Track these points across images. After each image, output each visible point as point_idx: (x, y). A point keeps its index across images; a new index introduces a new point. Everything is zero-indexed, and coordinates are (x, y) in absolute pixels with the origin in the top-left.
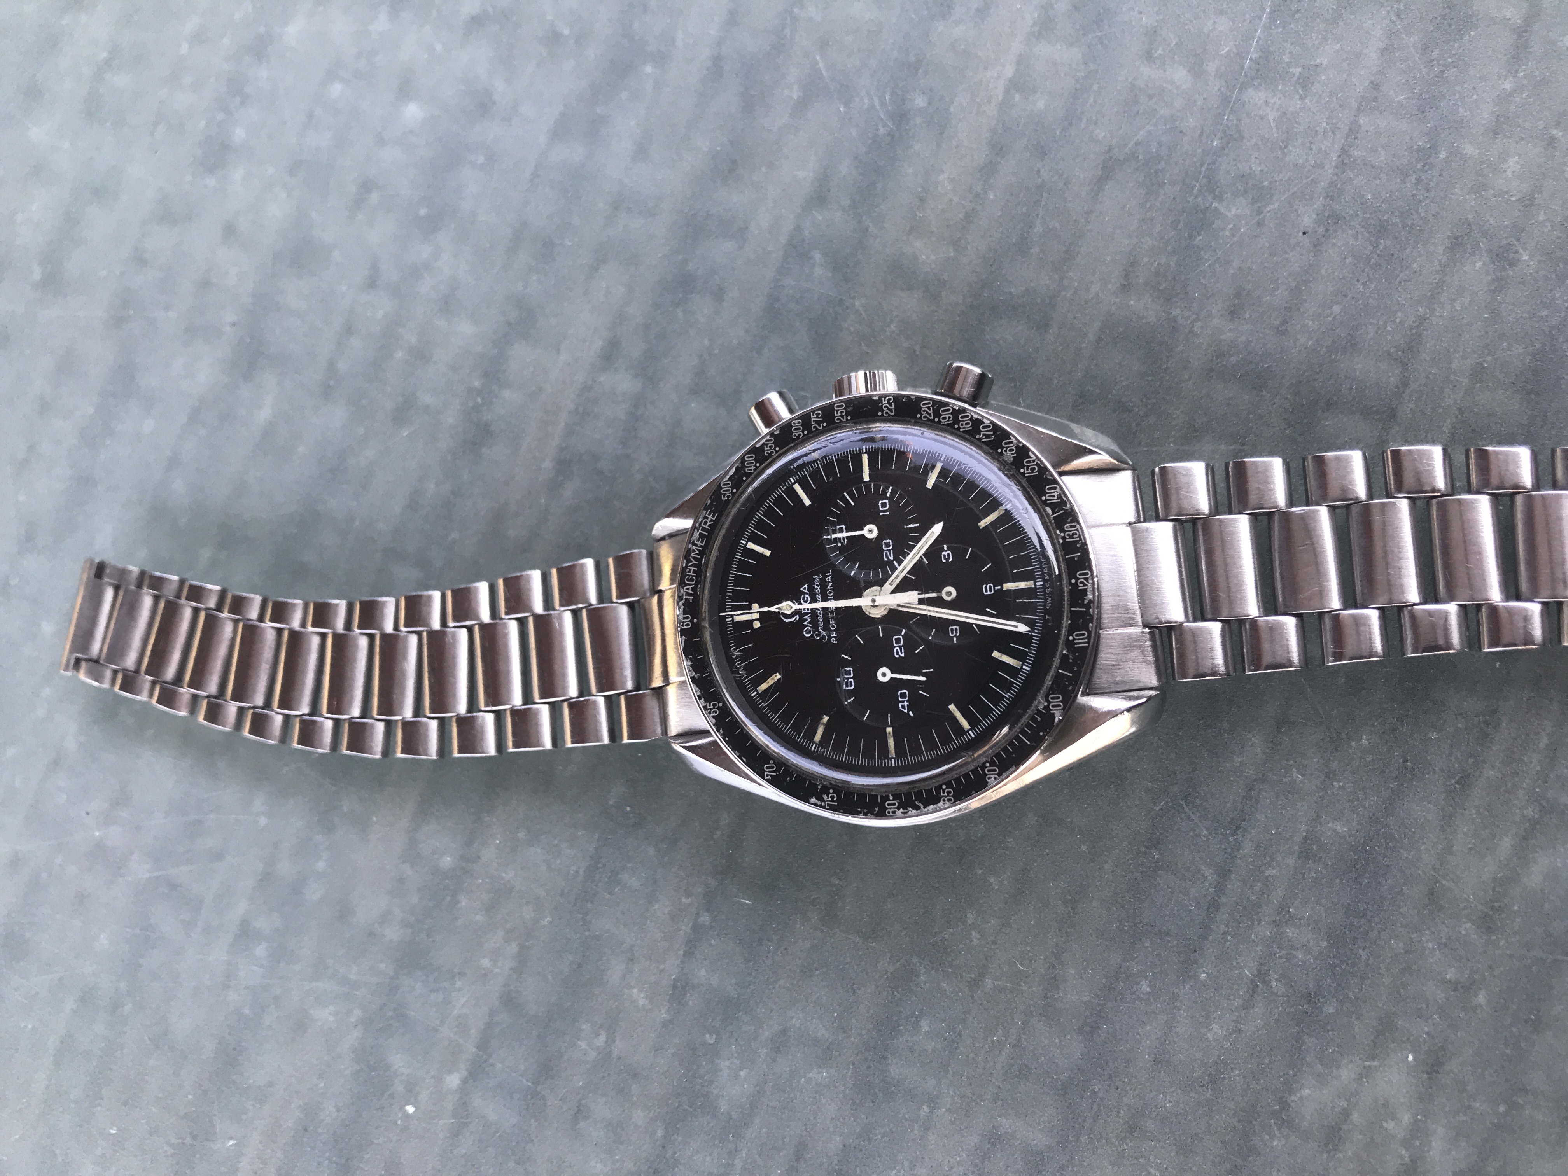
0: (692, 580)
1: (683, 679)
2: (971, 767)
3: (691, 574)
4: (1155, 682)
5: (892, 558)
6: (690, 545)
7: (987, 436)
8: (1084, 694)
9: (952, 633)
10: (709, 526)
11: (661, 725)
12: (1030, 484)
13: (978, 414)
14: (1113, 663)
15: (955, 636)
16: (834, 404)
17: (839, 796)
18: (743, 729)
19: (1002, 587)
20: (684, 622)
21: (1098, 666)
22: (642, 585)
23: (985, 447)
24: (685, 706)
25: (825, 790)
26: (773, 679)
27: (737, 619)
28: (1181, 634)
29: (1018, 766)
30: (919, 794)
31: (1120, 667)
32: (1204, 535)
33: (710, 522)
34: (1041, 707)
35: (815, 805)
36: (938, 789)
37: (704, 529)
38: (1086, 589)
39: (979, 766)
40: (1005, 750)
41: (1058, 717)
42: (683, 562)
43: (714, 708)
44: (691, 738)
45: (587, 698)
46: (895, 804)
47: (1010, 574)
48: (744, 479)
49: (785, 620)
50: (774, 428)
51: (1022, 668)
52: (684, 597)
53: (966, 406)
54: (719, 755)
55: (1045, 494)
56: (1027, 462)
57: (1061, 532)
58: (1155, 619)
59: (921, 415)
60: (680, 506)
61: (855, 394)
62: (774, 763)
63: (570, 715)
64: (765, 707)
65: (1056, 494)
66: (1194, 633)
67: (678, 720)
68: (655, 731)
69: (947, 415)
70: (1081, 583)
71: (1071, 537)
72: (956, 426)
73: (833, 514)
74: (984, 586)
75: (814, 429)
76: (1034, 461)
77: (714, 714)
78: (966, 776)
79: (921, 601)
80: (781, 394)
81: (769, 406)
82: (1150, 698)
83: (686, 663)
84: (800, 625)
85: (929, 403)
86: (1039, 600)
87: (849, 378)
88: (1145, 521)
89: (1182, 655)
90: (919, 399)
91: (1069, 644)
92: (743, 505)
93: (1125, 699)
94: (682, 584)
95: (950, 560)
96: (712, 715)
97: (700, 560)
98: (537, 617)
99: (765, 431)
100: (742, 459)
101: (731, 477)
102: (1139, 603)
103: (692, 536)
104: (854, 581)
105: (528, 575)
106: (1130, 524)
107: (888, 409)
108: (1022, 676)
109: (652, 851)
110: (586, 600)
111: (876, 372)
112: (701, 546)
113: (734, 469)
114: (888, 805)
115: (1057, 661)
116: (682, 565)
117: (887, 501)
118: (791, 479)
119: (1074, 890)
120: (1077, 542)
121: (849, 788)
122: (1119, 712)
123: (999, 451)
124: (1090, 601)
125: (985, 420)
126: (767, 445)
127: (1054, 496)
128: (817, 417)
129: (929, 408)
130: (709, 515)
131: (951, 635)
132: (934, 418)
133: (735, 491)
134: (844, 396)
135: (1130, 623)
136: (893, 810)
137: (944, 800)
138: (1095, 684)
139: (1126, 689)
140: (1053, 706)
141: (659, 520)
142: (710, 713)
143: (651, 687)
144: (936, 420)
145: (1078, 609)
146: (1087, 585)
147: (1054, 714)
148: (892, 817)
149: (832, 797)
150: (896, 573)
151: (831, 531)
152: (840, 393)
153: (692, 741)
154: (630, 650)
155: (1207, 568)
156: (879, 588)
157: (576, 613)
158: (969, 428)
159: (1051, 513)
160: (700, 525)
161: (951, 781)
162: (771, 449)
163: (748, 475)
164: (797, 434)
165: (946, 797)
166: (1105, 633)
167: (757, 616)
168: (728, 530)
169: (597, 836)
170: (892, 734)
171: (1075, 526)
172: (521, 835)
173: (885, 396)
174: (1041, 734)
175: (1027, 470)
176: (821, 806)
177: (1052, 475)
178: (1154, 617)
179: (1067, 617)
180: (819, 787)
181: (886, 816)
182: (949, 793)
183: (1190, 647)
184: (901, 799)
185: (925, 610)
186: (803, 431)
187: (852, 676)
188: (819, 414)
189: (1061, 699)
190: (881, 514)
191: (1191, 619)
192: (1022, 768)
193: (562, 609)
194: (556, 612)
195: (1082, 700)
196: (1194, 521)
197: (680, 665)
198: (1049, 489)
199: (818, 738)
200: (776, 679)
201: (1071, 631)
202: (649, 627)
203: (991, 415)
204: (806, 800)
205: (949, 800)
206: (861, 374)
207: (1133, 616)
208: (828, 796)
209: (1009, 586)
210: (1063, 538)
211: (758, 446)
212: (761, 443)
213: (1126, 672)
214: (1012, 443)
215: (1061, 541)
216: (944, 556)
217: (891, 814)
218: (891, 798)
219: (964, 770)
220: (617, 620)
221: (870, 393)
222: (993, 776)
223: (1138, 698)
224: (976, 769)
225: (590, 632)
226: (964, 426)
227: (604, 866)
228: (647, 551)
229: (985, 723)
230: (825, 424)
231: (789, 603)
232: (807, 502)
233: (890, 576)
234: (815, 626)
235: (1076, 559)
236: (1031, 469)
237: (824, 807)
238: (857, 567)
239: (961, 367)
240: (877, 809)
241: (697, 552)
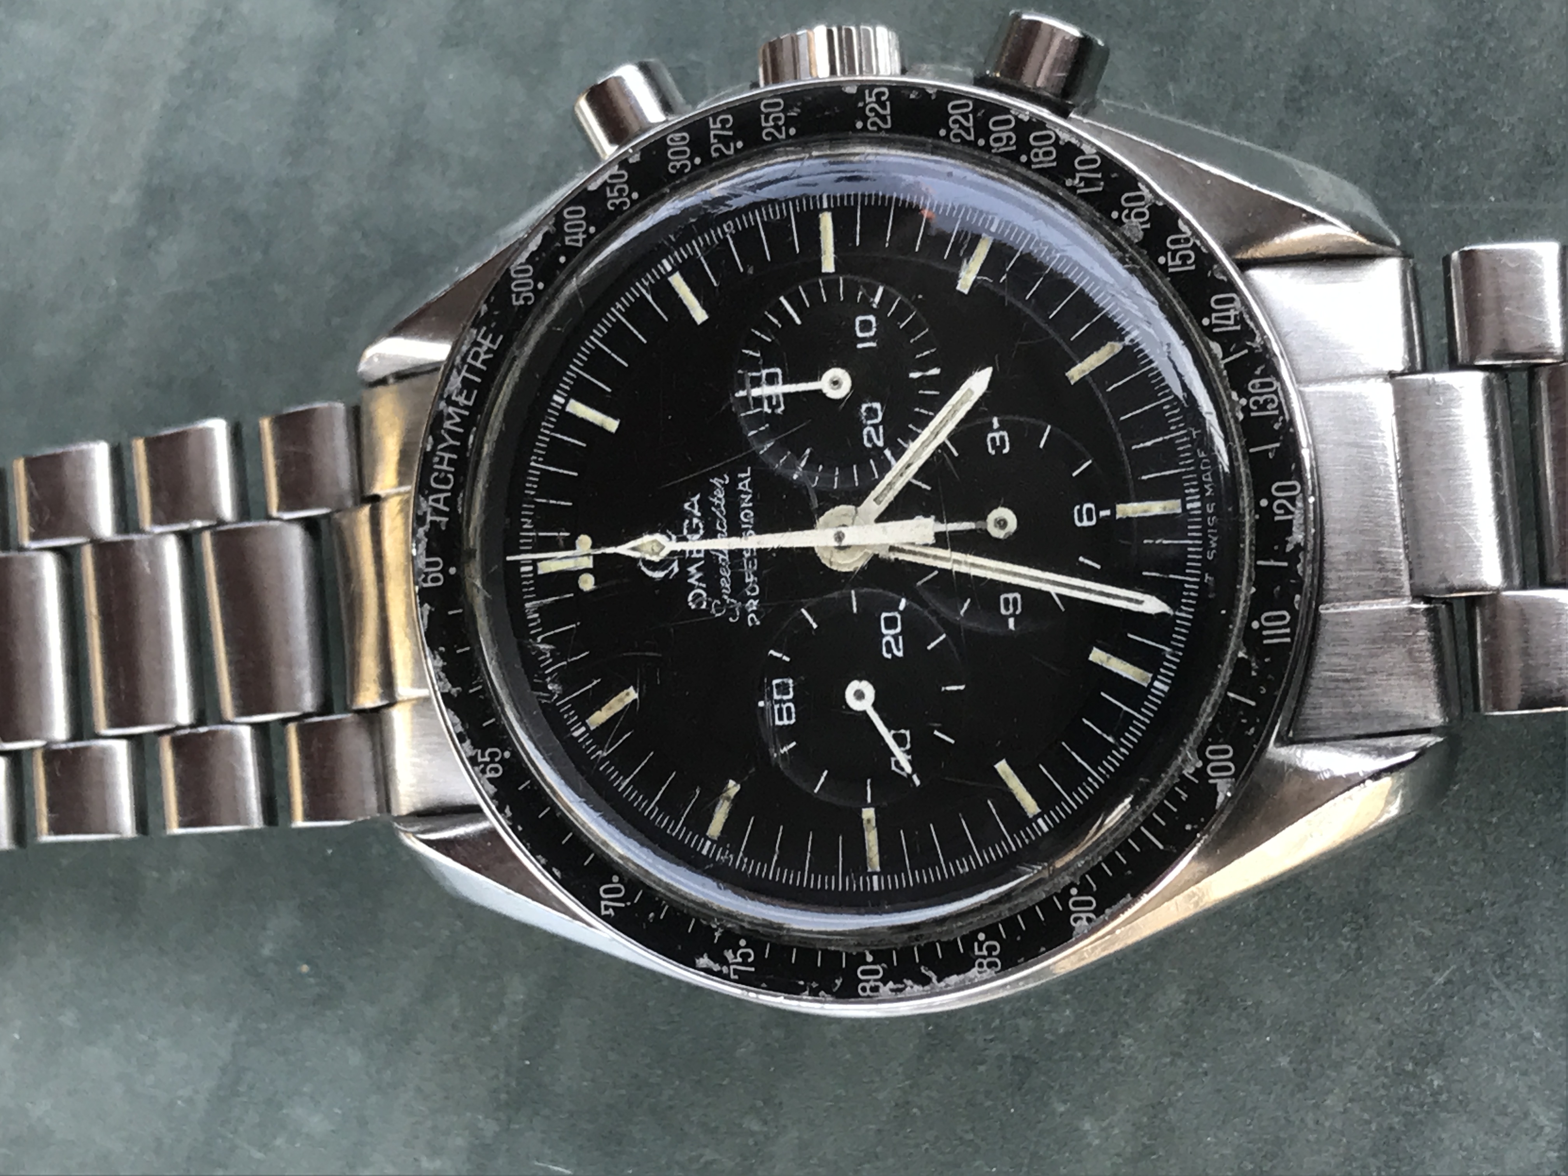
0: (446, 481)
1: (424, 692)
2: (1040, 894)
3: (445, 467)
4: (1436, 718)
5: (880, 443)
6: (442, 405)
7: (1089, 182)
8: (1284, 742)
9: (1007, 609)
10: (484, 362)
11: (378, 791)
12: (1179, 290)
13: (1070, 132)
14: (1348, 675)
15: (1013, 615)
16: (762, 100)
17: (759, 953)
18: (555, 807)
19: (1114, 513)
20: (427, 574)
21: (1313, 682)
22: (336, 482)
23: (1083, 205)
24: (429, 752)
25: (730, 940)
26: (621, 700)
27: (544, 568)
28: (1494, 616)
29: (1136, 895)
30: (928, 952)
31: (1364, 684)
32: (1551, 401)
33: (486, 353)
34: (1188, 771)
35: (708, 971)
36: (970, 939)
37: (472, 369)
38: (1291, 521)
39: (1056, 894)
40: (1110, 859)
41: (1224, 791)
42: (425, 440)
43: (492, 761)
44: (441, 822)
45: (213, 728)
46: (876, 972)
47: (1131, 484)
48: (562, 259)
49: (649, 573)
50: (628, 147)
51: (1151, 685)
52: (429, 518)
53: (1045, 113)
54: (502, 861)
55: (1208, 312)
56: (1174, 242)
57: (1240, 397)
58: (1440, 582)
59: (949, 130)
60: (421, 313)
61: (805, 80)
62: (620, 882)
63: (176, 765)
64: (604, 759)
65: (1232, 313)
66: (1524, 612)
67: (414, 781)
68: (363, 802)
69: (1005, 132)
70: (1280, 506)
71: (1262, 407)
72: (1024, 159)
73: (758, 344)
74: (1078, 507)
75: (715, 155)
76: (1187, 240)
77: (493, 775)
78: (1029, 913)
79: (941, 540)
80: (645, 69)
81: (616, 94)
82: (1422, 752)
83: (432, 664)
84: (680, 584)
85: (967, 105)
86: (1191, 542)
87: (795, 41)
88: (1425, 369)
89: (1495, 660)
90: (945, 96)
91: (1252, 638)
92: (558, 320)
93: (1368, 753)
94: (423, 489)
95: (1006, 451)
96: (489, 775)
97: (463, 438)
98: (101, 547)
99: (609, 150)
100: (558, 216)
101: (533, 254)
102: (1406, 547)
103: (445, 385)
104: (798, 491)
105: (82, 453)
106: (1392, 375)
107: (878, 114)
108: (1151, 706)
109: (355, 1058)
110: (211, 512)
111: (853, 29)
112: (465, 407)
113: (538, 239)
114: (864, 973)
115: (1225, 671)
116: (424, 448)
117: (872, 318)
118: (665, 262)
119: (1259, 1150)
120: (1275, 418)
121: (780, 936)
122: (1358, 779)
123: (1115, 215)
124: (1298, 545)
125: (1085, 147)
126: (612, 186)
127: (1228, 318)
128: (723, 128)
129: (965, 116)
130: (484, 337)
131: (1003, 611)
132: (977, 139)
133: (541, 286)
134: (782, 82)
135: (1389, 590)
136: (872, 984)
137: (981, 965)
138: (1306, 720)
139: (1371, 730)
140: (1214, 769)
141: (373, 340)
142: (483, 771)
143: (355, 707)
144: (981, 142)
145: (1272, 563)
146: (1292, 513)
147: (1215, 785)
148: (870, 1000)
149: (745, 956)
150: (888, 477)
151: (748, 381)
152: (775, 76)
153: (441, 829)
154: (309, 623)
155: (1555, 472)
156: (851, 508)
157: (187, 540)
158: (1050, 163)
159: (1220, 355)
160: (464, 359)
161: (996, 925)
162: (620, 196)
163: (570, 252)
164: (678, 165)
165: (984, 957)
166: (1332, 611)
167: (588, 563)
168: (526, 372)
169: (233, 1025)
170: (873, 823)
171: (1270, 385)
172: (68, 1018)
173: (872, 86)
174: (1188, 827)
175: (1173, 259)
176: (719, 974)
177: (1225, 272)
178: (1437, 577)
179: (1249, 579)
180: (717, 934)
181: (859, 996)
182: (991, 949)
183: (1513, 644)
184: (890, 962)
185: (946, 559)
186: (691, 159)
187: (791, 696)
188: (727, 120)
189: (1230, 755)
190: (860, 346)
191: (1517, 581)
192: (1145, 898)
193: (158, 529)
194: (144, 537)
195: (1276, 752)
196: (1533, 371)
197: (418, 663)
198: (1218, 302)
199: (715, 828)
200: (628, 700)
201: (1255, 610)
202: (350, 575)
203: (1099, 132)
204: (689, 962)
205: (991, 965)
206: (820, 32)
207: (1391, 575)
208: (735, 953)
209: (1128, 510)
210: (1246, 410)
211: (593, 187)
212: (599, 182)
213: (1373, 695)
214: (1141, 198)
215: (1241, 416)
216: (993, 439)
217: (868, 992)
218: (870, 958)
219: (1023, 902)
220: (279, 560)
221: (840, 78)
222: (1084, 916)
223: (1396, 752)
224: (1049, 899)
225: (220, 581)
226: (1041, 158)
227: (251, 1088)
228: (346, 405)
229: (1071, 802)
230: (740, 144)
231: (659, 537)
232: (700, 315)
233: (877, 482)
234: (714, 591)
235: (1271, 455)
236: (1181, 257)
237: (726, 977)
238: (803, 464)
239: (1038, 23)
240: (838, 982)
241: (458, 420)
